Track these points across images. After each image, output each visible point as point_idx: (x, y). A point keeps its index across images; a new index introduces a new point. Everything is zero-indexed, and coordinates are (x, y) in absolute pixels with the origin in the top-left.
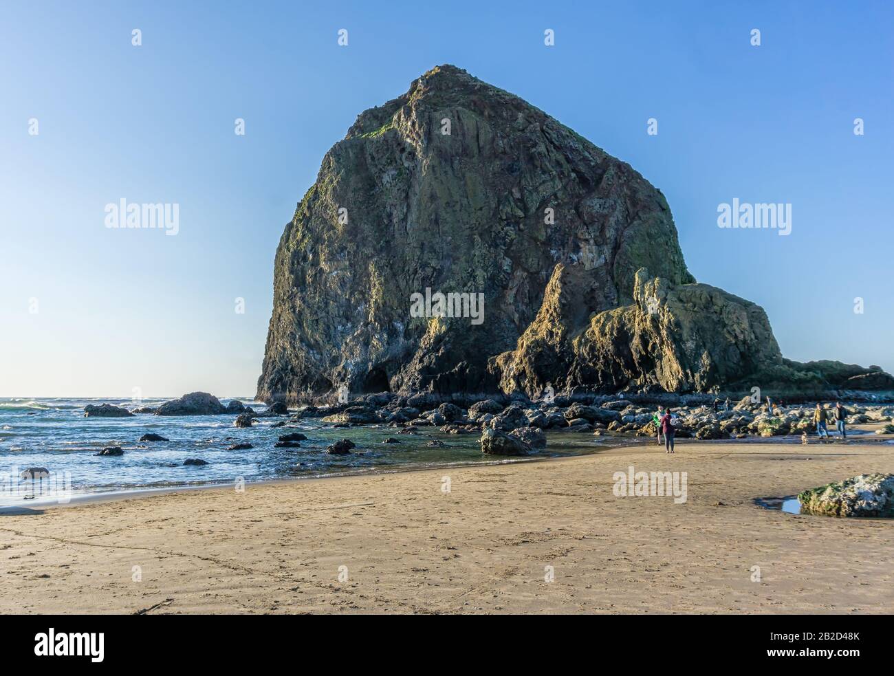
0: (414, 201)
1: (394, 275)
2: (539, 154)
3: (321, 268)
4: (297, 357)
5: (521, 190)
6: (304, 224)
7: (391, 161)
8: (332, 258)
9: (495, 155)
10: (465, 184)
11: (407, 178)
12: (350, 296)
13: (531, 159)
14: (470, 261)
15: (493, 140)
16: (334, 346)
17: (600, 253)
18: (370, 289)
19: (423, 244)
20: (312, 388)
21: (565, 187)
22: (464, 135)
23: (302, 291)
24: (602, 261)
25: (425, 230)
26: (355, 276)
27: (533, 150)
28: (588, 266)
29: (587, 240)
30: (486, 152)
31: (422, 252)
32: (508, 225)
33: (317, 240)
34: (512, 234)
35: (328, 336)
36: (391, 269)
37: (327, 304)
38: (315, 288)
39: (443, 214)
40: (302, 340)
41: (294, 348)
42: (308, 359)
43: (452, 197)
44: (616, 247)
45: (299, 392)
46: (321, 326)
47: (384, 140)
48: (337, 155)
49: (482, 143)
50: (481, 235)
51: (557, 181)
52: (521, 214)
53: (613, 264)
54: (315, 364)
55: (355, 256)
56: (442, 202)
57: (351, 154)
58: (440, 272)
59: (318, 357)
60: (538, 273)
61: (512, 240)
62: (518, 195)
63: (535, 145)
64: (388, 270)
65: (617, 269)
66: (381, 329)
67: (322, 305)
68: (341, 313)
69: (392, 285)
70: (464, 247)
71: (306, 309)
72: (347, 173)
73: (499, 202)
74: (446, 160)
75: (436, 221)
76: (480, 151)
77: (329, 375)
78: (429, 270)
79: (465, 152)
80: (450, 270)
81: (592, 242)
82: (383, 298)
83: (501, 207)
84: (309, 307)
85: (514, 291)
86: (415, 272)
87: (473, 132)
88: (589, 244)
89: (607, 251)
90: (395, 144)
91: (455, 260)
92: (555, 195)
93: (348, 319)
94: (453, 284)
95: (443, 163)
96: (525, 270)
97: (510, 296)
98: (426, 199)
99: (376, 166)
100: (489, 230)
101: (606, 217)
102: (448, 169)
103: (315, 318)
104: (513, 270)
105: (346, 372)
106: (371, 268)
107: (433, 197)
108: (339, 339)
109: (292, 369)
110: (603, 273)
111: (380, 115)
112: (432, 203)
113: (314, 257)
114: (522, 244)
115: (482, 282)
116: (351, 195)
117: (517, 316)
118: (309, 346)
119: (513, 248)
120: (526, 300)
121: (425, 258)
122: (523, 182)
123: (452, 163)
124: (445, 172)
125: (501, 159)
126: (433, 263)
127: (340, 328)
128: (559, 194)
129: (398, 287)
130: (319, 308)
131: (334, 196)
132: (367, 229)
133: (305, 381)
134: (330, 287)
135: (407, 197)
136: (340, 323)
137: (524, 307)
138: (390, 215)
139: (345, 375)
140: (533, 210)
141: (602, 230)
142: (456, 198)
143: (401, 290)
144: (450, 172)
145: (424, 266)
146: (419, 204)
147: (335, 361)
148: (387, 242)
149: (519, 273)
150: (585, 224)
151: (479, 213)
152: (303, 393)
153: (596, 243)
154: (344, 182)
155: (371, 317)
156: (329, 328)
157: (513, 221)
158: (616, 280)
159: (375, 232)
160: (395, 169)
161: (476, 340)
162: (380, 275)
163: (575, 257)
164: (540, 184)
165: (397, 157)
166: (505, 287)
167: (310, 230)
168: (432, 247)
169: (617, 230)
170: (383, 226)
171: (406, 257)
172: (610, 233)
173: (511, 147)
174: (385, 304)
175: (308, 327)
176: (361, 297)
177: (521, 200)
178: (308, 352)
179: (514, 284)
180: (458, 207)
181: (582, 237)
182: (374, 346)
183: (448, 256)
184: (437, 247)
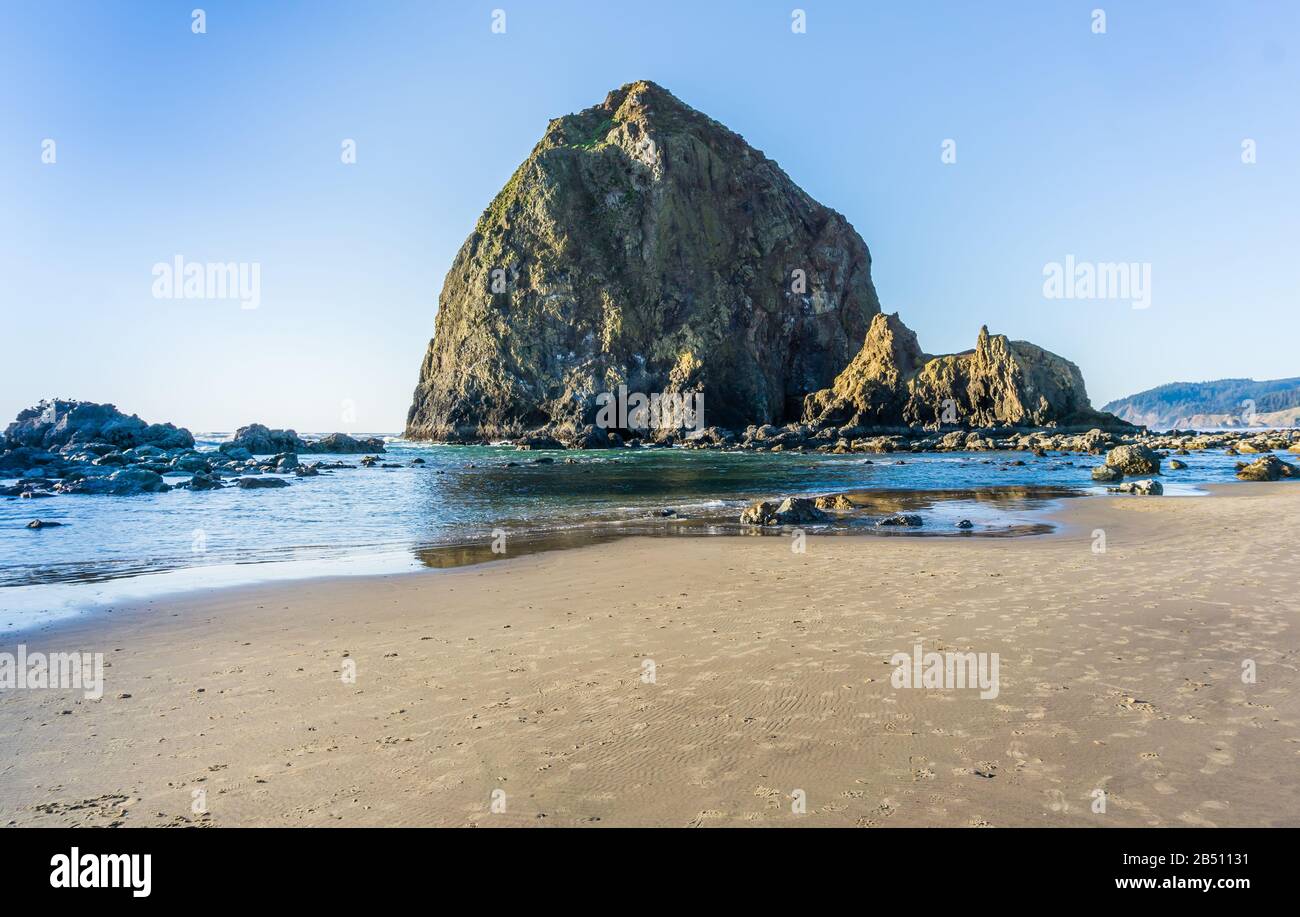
0: (652, 230)
1: (633, 305)
2: (772, 196)
3: (533, 291)
4: (499, 387)
5: (755, 229)
6: (503, 238)
7: (616, 182)
8: (549, 279)
9: (730, 190)
10: (701, 218)
11: (640, 204)
12: (576, 322)
13: (762, 199)
14: (713, 296)
15: (728, 176)
16: (552, 377)
17: (830, 299)
18: (602, 318)
19: (664, 276)
20: (521, 421)
21: (795, 232)
22: (698, 166)
23: (505, 315)
24: (832, 306)
25: (666, 261)
26: (580, 302)
27: (766, 191)
28: (819, 310)
29: (818, 286)
30: (721, 186)
31: (664, 284)
32: (746, 263)
33: (525, 258)
34: (751, 274)
35: (544, 364)
36: (628, 298)
37: (542, 330)
38: (525, 312)
39: (686, 247)
40: (507, 368)
41: (496, 377)
42: (516, 390)
43: (691, 229)
44: (845, 295)
45: (499, 426)
46: (535, 354)
47: (604, 156)
48: (546, 165)
49: (715, 177)
50: (720, 271)
51: (788, 225)
52: (758, 254)
53: (841, 311)
54: (526, 395)
55: (580, 281)
56: (684, 233)
57: (564, 167)
58: (684, 305)
59: (530, 387)
60: (775, 313)
61: (750, 280)
62: (751, 235)
63: (768, 186)
64: (626, 300)
65: (847, 315)
66: (617, 360)
67: (536, 330)
68: (562, 341)
69: (631, 315)
70: (705, 281)
71: (514, 335)
72: (564, 187)
73: (737, 240)
74: (684, 191)
75: (678, 253)
76: (712, 185)
77: (548, 407)
78: (672, 303)
79: (700, 185)
80: (692, 304)
81: (823, 287)
82: (622, 329)
83: (740, 245)
84: (517, 332)
85: (755, 330)
86: (657, 304)
87: (705, 163)
88: (820, 289)
89: (837, 298)
90: (618, 164)
91: (698, 295)
92: (789, 239)
93: (570, 348)
94: (698, 318)
95: (682, 194)
96: (764, 309)
97: (751, 333)
98: (666, 228)
99: (595, 184)
100: (728, 267)
101: (835, 265)
102: (686, 200)
103: (526, 344)
104: (754, 309)
105: (575, 404)
106: (606, 297)
107: (674, 228)
108: (559, 368)
109: (487, 400)
110: (833, 317)
111: (582, 125)
112: (673, 233)
113: (521, 277)
114: (761, 284)
115: (727, 319)
116: (570, 212)
117: (758, 354)
118: (519, 375)
119: (752, 287)
120: (766, 339)
121: (668, 291)
122: (757, 222)
123: (690, 194)
124: (684, 202)
125: (737, 196)
126: (677, 296)
127: (559, 357)
128: (792, 239)
129: (638, 317)
130: (531, 334)
131: (548, 210)
132: (593, 252)
133: (509, 415)
134: (547, 312)
135: (640, 224)
136: (559, 352)
137: (763, 346)
138: (620, 240)
139: (574, 408)
140: (768, 251)
141: (832, 277)
142: (695, 230)
143: (641, 322)
144: (688, 203)
145: (666, 298)
146: (658, 233)
147: (555, 393)
148: (619, 269)
149: (758, 312)
150: (817, 270)
151: (717, 248)
152: (507, 428)
153: (827, 290)
154: (560, 197)
155: (605, 348)
156: (545, 356)
157: (751, 260)
158: (845, 325)
159: (604, 257)
160: (621, 190)
161: (727, 376)
162: (616, 304)
163: (806, 300)
164: (773, 226)
165: (623, 178)
166: (747, 325)
167: (514, 246)
168: (674, 279)
169: (844, 279)
170: (612, 250)
171: (645, 287)
172: (839, 281)
173: (744, 185)
174: (624, 334)
175: (517, 354)
176: (590, 325)
177: (754, 240)
178: (517, 382)
179: (754, 323)
180: (697, 241)
181: (814, 282)
182: (610, 378)
183: (690, 290)
184: (679, 279)
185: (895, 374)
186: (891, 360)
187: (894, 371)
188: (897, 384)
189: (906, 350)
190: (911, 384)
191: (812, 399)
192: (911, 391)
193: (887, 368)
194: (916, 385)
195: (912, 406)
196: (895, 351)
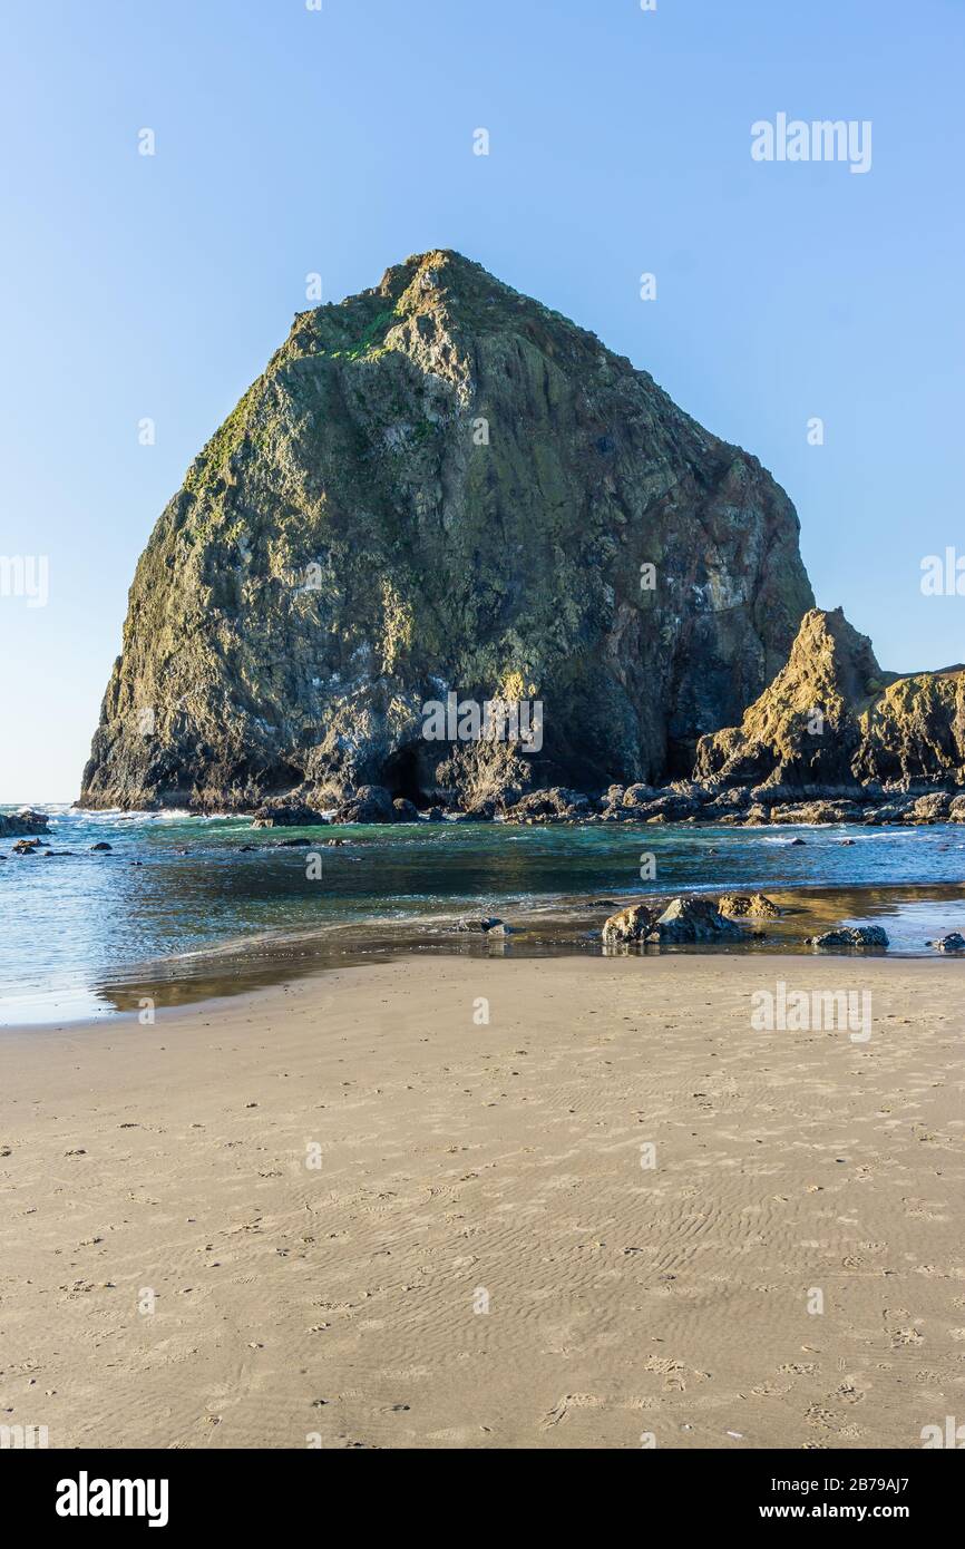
0: (456, 482)
1: (429, 600)
2: (644, 427)
3: (274, 580)
4: (223, 730)
5: (618, 480)
6: (227, 499)
7: (400, 409)
8: (298, 562)
9: (579, 420)
10: (534, 462)
11: (439, 442)
12: (341, 627)
13: (629, 432)
14: (553, 585)
15: (574, 396)
16: (305, 712)
17: (736, 588)
18: (381, 620)
19: (477, 553)
20: (258, 782)
21: (681, 483)
22: (527, 381)
23: (231, 617)
24: (739, 599)
25: (480, 531)
26: (348, 597)
27: (633, 420)
28: (718, 604)
29: (716, 567)
30: (564, 413)
31: (477, 567)
32: (605, 533)
33: (261, 531)
34: (612, 549)
35: (292, 693)
36: (422, 589)
37: (289, 641)
38: (262, 613)
39: (511, 509)
40: (235, 700)
41: (219, 715)
42: (250, 733)
43: (518, 481)
44: (759, 581)
45: (225, 790)
46: (279, 677)
47: (381, 369)
48: (292, 384)
49: (555, 399)
50: (563, 546)
51: (670, 473)
52: (622, 518)
53: (753, 605)
54: (266, 741)
55: (346, 564)
56: (506, 487)
57: (319, 387)
58: (508, 599)
59: (272, 729)
60: (651, 610)
61: (611, 559)
62: (612, 489)
63: (637, 412)
64: (418, 591)
65: (762, 612)
66: (407, 687)
67: (280, 642)
68: (320, 657)
69: (427, 616)
70: (541, 562)
71: (246, 648)
72: (318, 418)
73: (589, 497)
74: (506, 420)
75: (498, 518)
76: (550, 410)
77: (300, 759)
78: (489, 597)
79: (531, 410)
80: (522, 598)
81: (724, 569)
82: (412, 637)
83: (595, 506)
84: (251, 645)
85: (619, 637)
86: (466, 597)
87: (539, 379)
88: (720, 573)
89: (746, 585)
90: (401, 379)
91: (531, 582)
92: (670, 494)
93: (333, 669)
94: (531, 619)
95: (503, 425)
96: (634, 605)
97: (613, 641)
98: (479, 480)
99: (368, 412)
100: (576, 540)
101: (743, 534)
102: (510, 434)
103: (265, 663)
104: (618, 604)
105: (342, 755)
106: (387, 588)
107: (491, 479)
108: (316, 699)
109: (205, 750)
110: (741, 617)
111: (346, 320)
112: (490, 488)
113: (255, 557)
114: (628, 565)
115: (575, 620)
116: (330, 458)
117: (623, 673)
118: (254, 711)
119: (614, 570)
120: (635, 651)
121: (483, 576)
122: (620, 468)
123: (514, 425)
124: (506, 439)
125: (588, 428)
126: (497, 585)
127: (316, 682)
128: (676, 493)
129: (438, 619)
130: (271, 646)
131: (295, 455)
132: (366, 519)
133: (240, 772)
134: (297, 612)
135: (439, 473)
136: (316, 674)
137: (631, 661)
138: (407, 500)
139: (340, 761)
140: (639, 513)
141: (738, 553)
142: (524, 483)
143: (442, 626)
144: (512, 440)
145: (481, 588)
146: (467, 488)
147: (310, 738)
148: (407, 545)
149: (624, 609)
150: (715, 542)
151: (559, 510)
152: (237, 793)
153: (730, 572)
154: (313, 432)
155: (387, 666)
156: (294, 681)
157: (613, 529)
158: (759, 628)
159: (383, 526)
160: (410, 421)
161: (576, 708)
162: (403, 599)
163: (698, 590)
164: (646, 475)
165: (411, 403)
166: (607, 629)
167: (242, 511)
168: (492, 559)
169: (759, 556)
170: (395, 515)
171: (448, 572)
172: (749, 559)
173: (601, 412)
174: (415, 646)
175: (251, 678)
176: (363, 632)
177: (617, 496)
178: (251, 722)
179: (619, 625)
180: (527, 498)
181: (710, 562)
182: (394, 713)
183: (518, 576)
184: (501, 559)
185: (838, 704)
186: (831, 682)
187: (836, 700)
188: (841, 719)
189: (854, 665)
190: (864, 718)
191: (709, 742)
192: (863, 730)
193: (826, 695)
194: (871, 721)
195: (866, 753)
196: (837, 668)
